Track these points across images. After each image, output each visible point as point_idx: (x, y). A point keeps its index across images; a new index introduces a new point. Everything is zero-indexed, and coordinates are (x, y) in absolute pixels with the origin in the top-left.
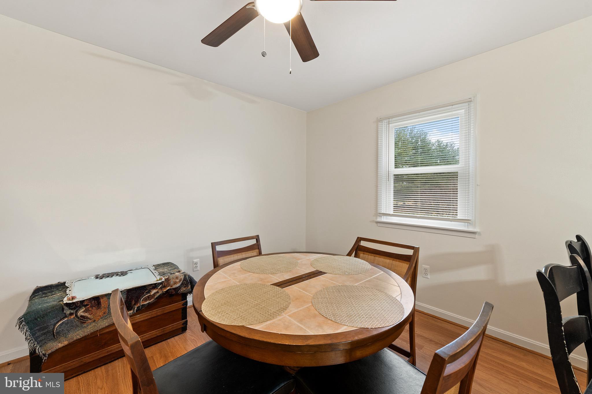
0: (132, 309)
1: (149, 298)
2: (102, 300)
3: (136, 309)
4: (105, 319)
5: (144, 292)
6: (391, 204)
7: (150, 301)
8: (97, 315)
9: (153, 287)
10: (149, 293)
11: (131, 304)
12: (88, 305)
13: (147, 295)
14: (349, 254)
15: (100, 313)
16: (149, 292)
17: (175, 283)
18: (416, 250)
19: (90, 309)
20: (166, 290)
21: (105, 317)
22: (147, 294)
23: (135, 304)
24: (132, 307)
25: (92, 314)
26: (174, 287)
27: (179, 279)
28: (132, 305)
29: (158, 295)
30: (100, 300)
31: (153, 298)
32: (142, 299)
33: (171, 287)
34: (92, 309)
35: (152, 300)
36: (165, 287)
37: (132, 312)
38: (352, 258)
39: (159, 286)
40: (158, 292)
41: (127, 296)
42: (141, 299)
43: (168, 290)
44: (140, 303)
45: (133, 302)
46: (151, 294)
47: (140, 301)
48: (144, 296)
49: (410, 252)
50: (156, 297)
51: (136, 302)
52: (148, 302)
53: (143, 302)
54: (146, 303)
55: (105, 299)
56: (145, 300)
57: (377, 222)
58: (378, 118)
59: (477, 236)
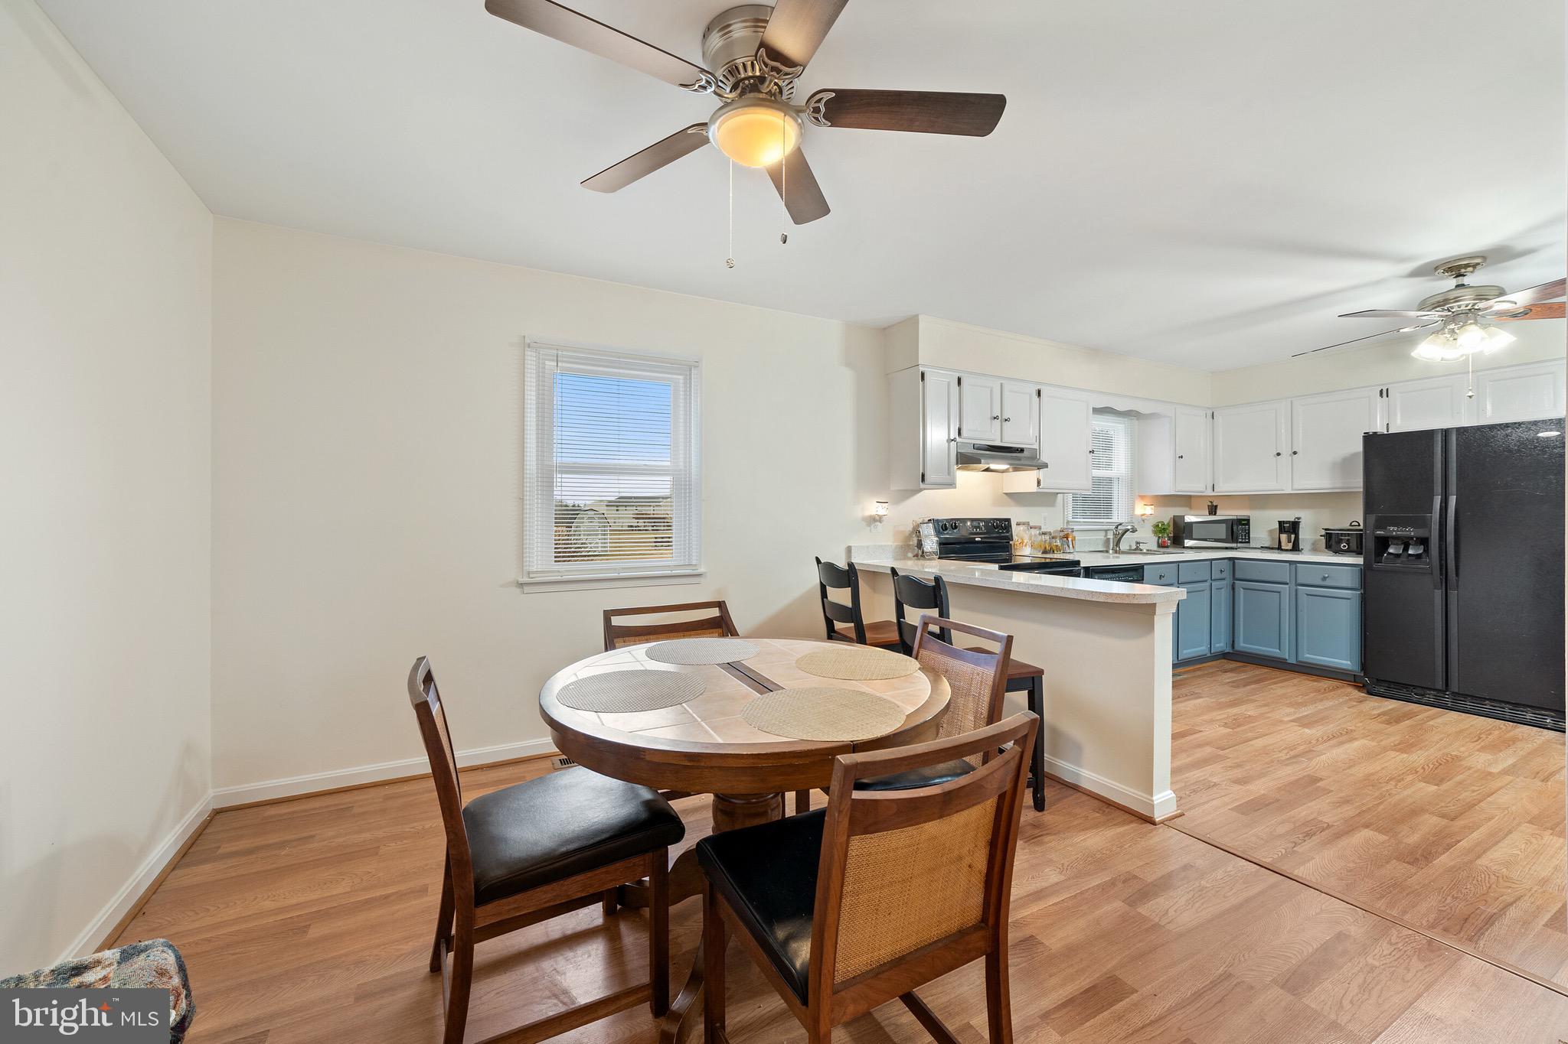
18: (721, 605)
57: (521, 585)
58: (527, 341)
59: (701, 580)
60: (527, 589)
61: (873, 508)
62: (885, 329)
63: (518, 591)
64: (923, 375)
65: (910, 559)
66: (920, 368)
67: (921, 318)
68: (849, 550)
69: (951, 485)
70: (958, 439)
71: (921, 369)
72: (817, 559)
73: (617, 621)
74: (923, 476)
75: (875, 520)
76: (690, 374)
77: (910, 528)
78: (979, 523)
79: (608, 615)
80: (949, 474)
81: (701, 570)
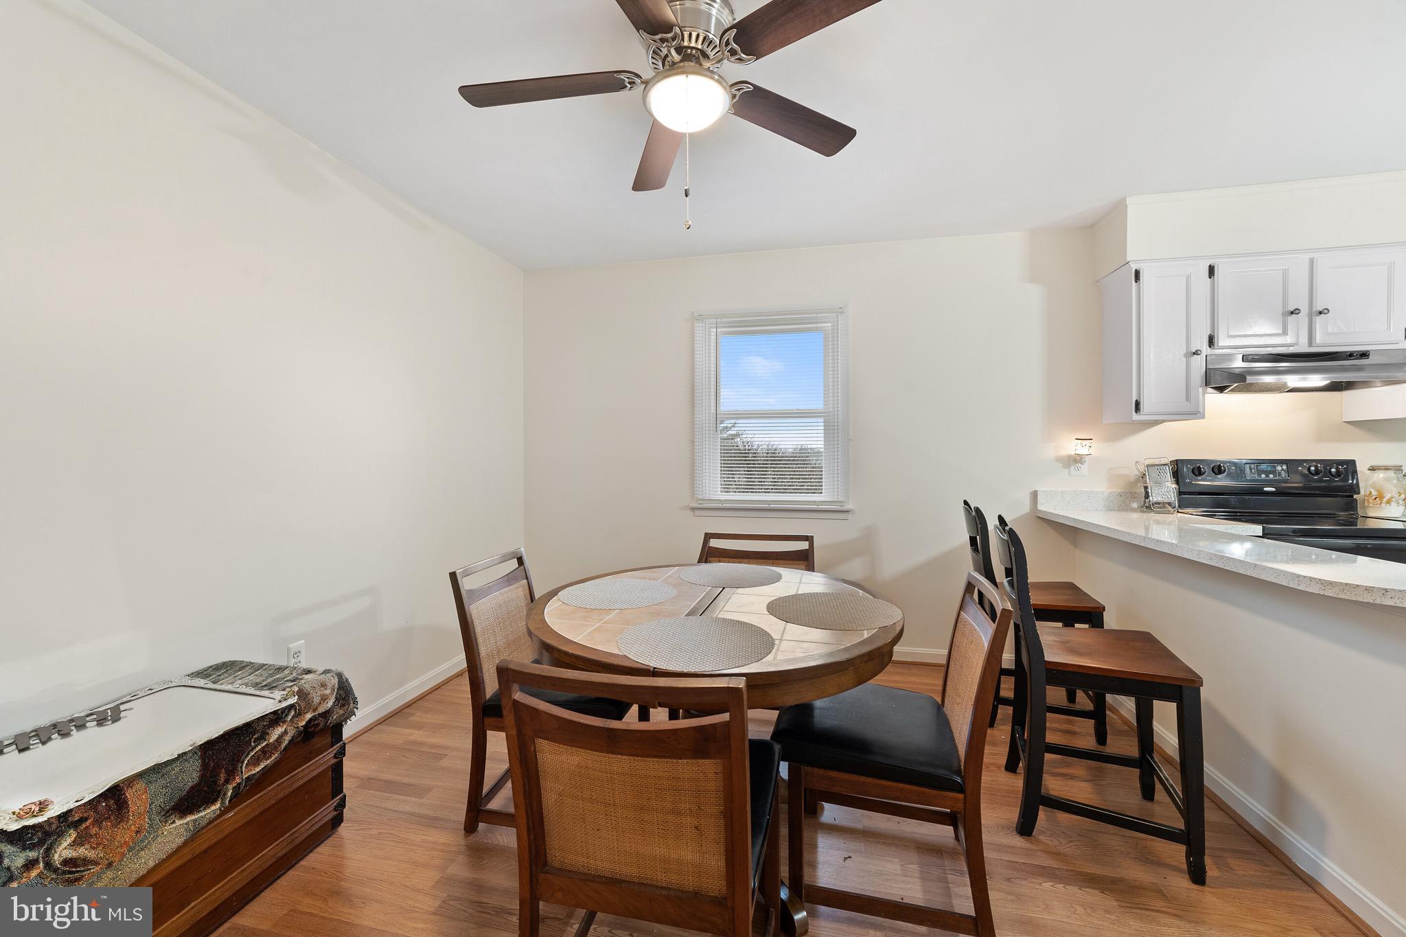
0: (218, 797)
1: (265, 753)
2: (129, 794)
3: (229, 794)
4: (142, 849)
5: (251, 739)
6: (717, 488)
7: (269, 762)
8: (117, 844)
9: (271, 720)
10: (265, 740)
11: (215, 782)
12: (86, 819)
13: (260, 747)
14: (700, 561)
15: (123, 834)
16: (264, 735)
17: (324, 699)
18: (809, 539)
19: (94, 831)
20: (304, 723)
21: (142, 841)
22: (259, 744)
23: (227, 781)
24: (219, 792)
25: (98, 844)
26: (321, 710)
27: (330, 686)
28: (219, 786)
29: (287, 738)
30: (124, 794)
31: (277, 751)
32: (246, 762)
33: (314, 710)
34: (100, 829)
35: (273, 758)
36: (299, 714)
37: (218, 805)
38: (704, 566)
39: (286, 715)
40: (286, 732)
41: (203, 760)
42: (243, 762)
43: (310, 720)
44: (242, 772)
45: (223, 776)
46: (271, 741)
47: (241, 767)
48: (252, 750)
49: (804, 545)
50: (283, 746)
51: (231, 774)
52: (262, 766)
53: (248, 771)
54: (258, 769)
55: (138, 786)
56: (256, 761)
57: (694, 509)
58: (696, 314)
59: (850, 516)
60: (697, 513)
61: (1071, 446)
62: (1092, 226)
63: (691, 513)
64: (1137, 274)
65: (1134, 510)
66: (1132, 265)
67: (1128, 201)
68: (1035, 495)
69: (1195, 413)
70: (1209, 351)
71: (1134, 267)
72: (966, 503)
73: (714, 543)
74: (1137, 404)
75: (1077, 460)
76: (838, 321)
77: (1134, 472)
78: (1275, 467)
79: (708, 536)
80: (1188, 399)
81: (847, 507)
